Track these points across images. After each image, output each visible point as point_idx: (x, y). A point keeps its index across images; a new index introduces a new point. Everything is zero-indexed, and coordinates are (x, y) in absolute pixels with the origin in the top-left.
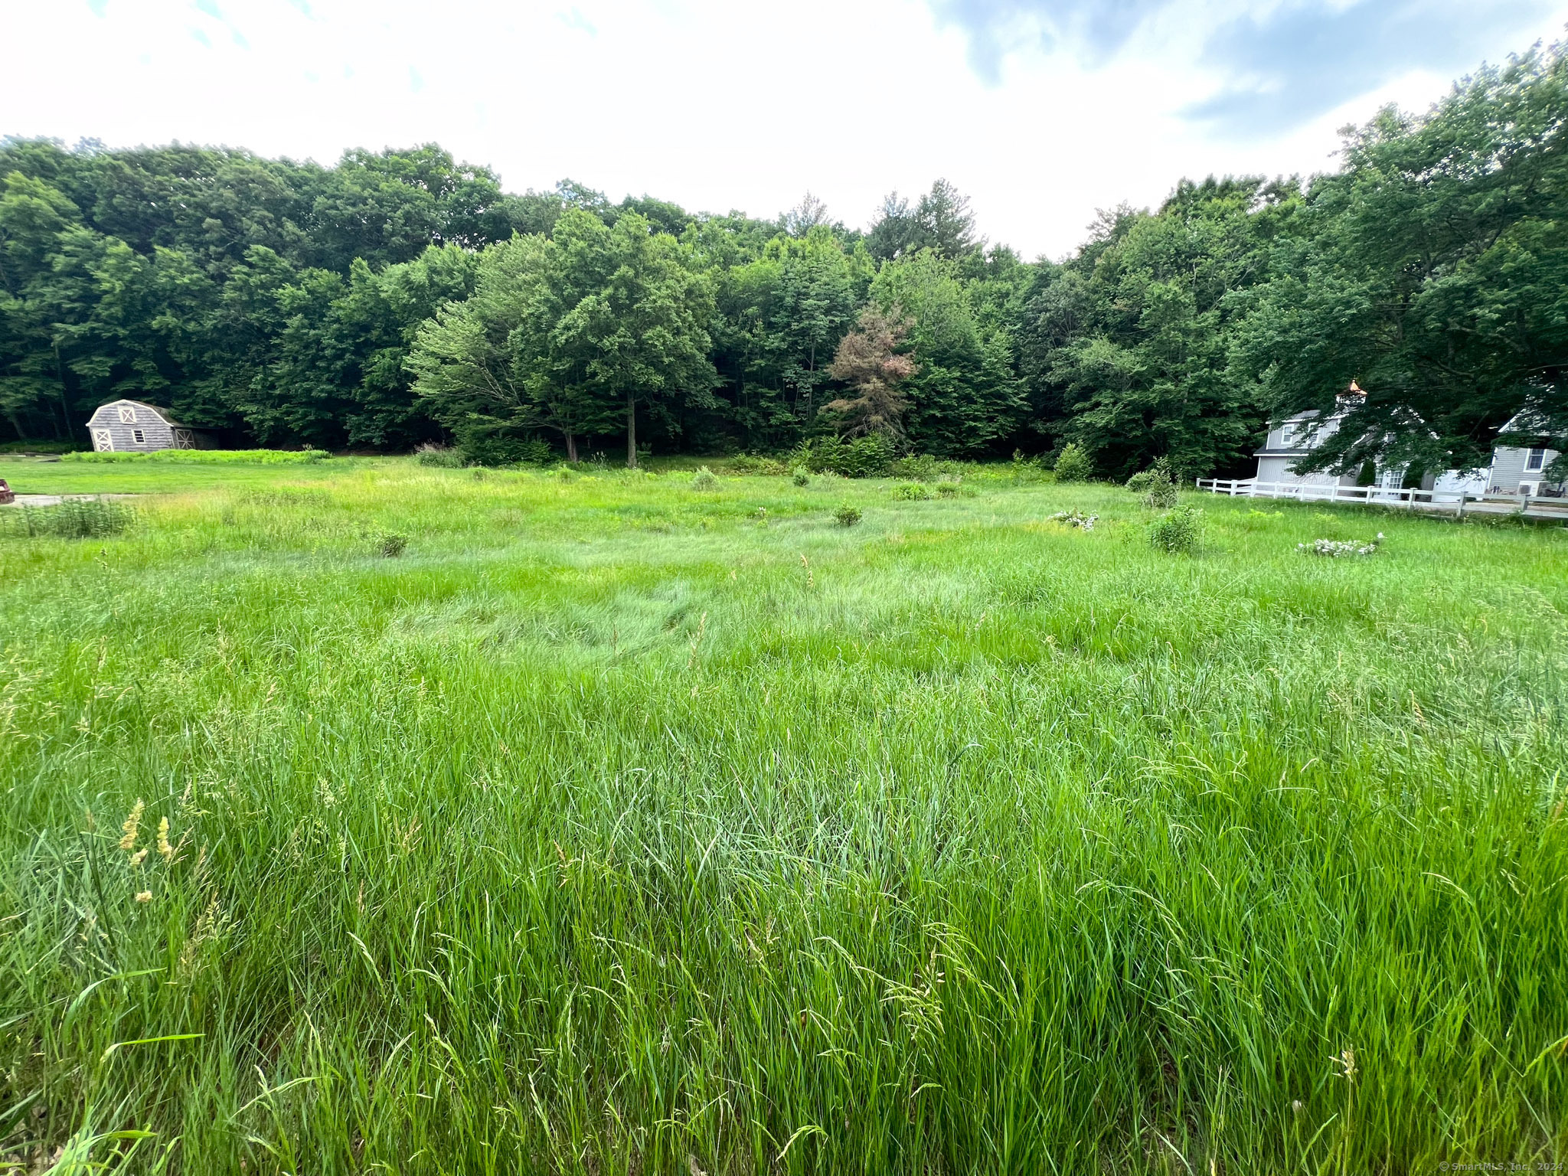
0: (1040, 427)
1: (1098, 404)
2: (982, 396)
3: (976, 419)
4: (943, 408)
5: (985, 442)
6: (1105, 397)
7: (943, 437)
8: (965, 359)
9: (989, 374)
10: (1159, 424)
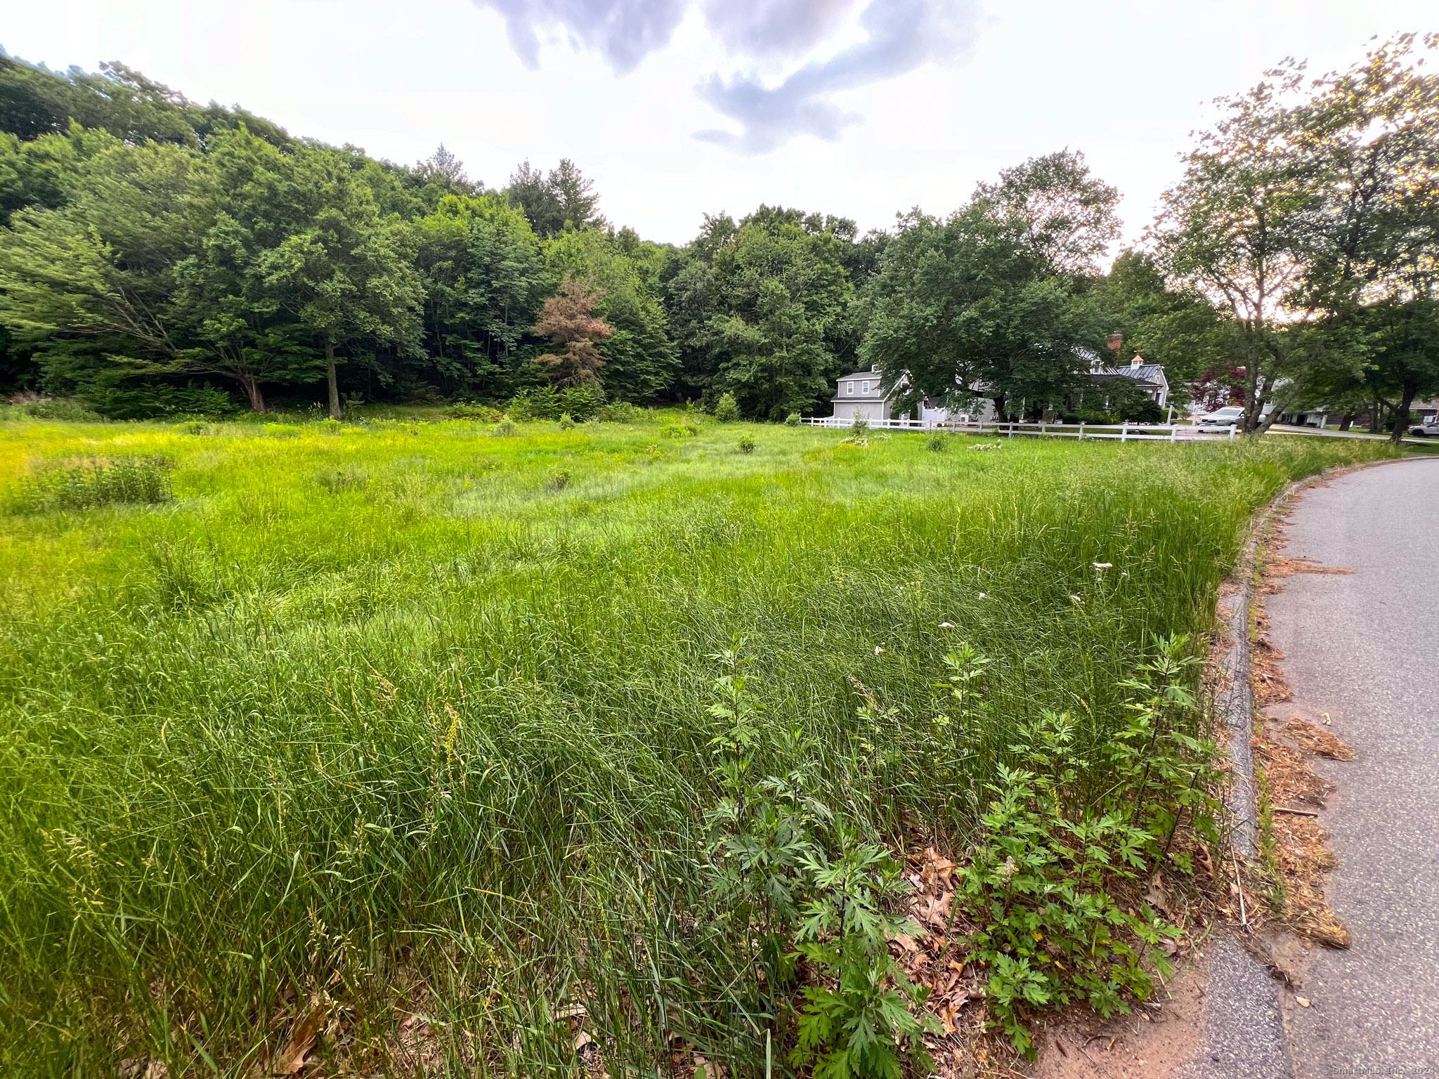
0: (690, 380)
1: (738, 364)
2: (650, 355)
3: (648, 373)
4: (623, 364)
5: (657, 391)
6: (743, 359)
7: (625, 387)
8: (632, 323)
9: (652, 337)
10: (780, 380)
